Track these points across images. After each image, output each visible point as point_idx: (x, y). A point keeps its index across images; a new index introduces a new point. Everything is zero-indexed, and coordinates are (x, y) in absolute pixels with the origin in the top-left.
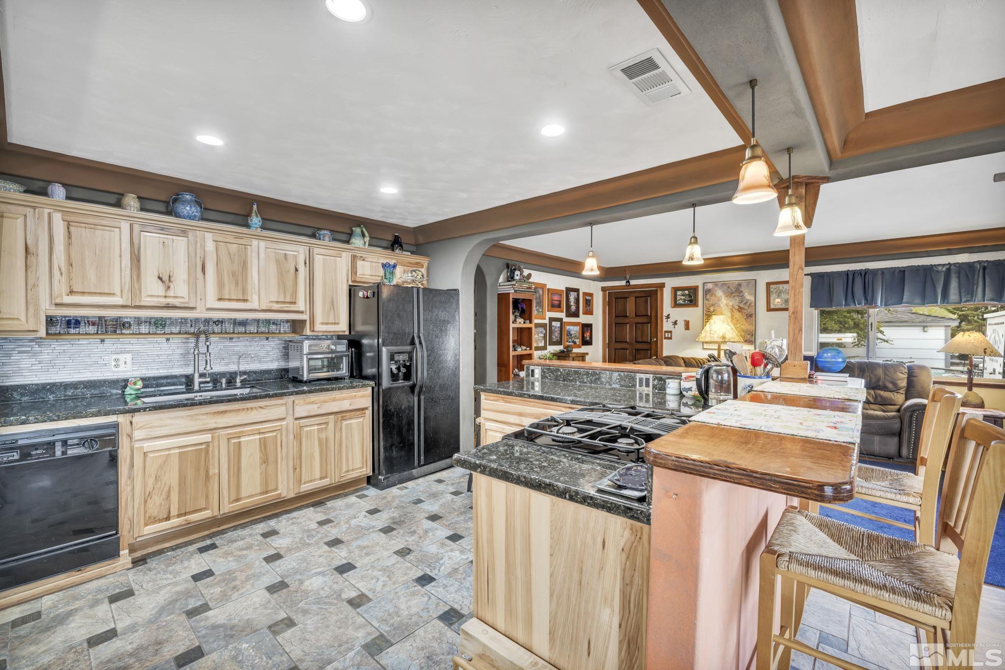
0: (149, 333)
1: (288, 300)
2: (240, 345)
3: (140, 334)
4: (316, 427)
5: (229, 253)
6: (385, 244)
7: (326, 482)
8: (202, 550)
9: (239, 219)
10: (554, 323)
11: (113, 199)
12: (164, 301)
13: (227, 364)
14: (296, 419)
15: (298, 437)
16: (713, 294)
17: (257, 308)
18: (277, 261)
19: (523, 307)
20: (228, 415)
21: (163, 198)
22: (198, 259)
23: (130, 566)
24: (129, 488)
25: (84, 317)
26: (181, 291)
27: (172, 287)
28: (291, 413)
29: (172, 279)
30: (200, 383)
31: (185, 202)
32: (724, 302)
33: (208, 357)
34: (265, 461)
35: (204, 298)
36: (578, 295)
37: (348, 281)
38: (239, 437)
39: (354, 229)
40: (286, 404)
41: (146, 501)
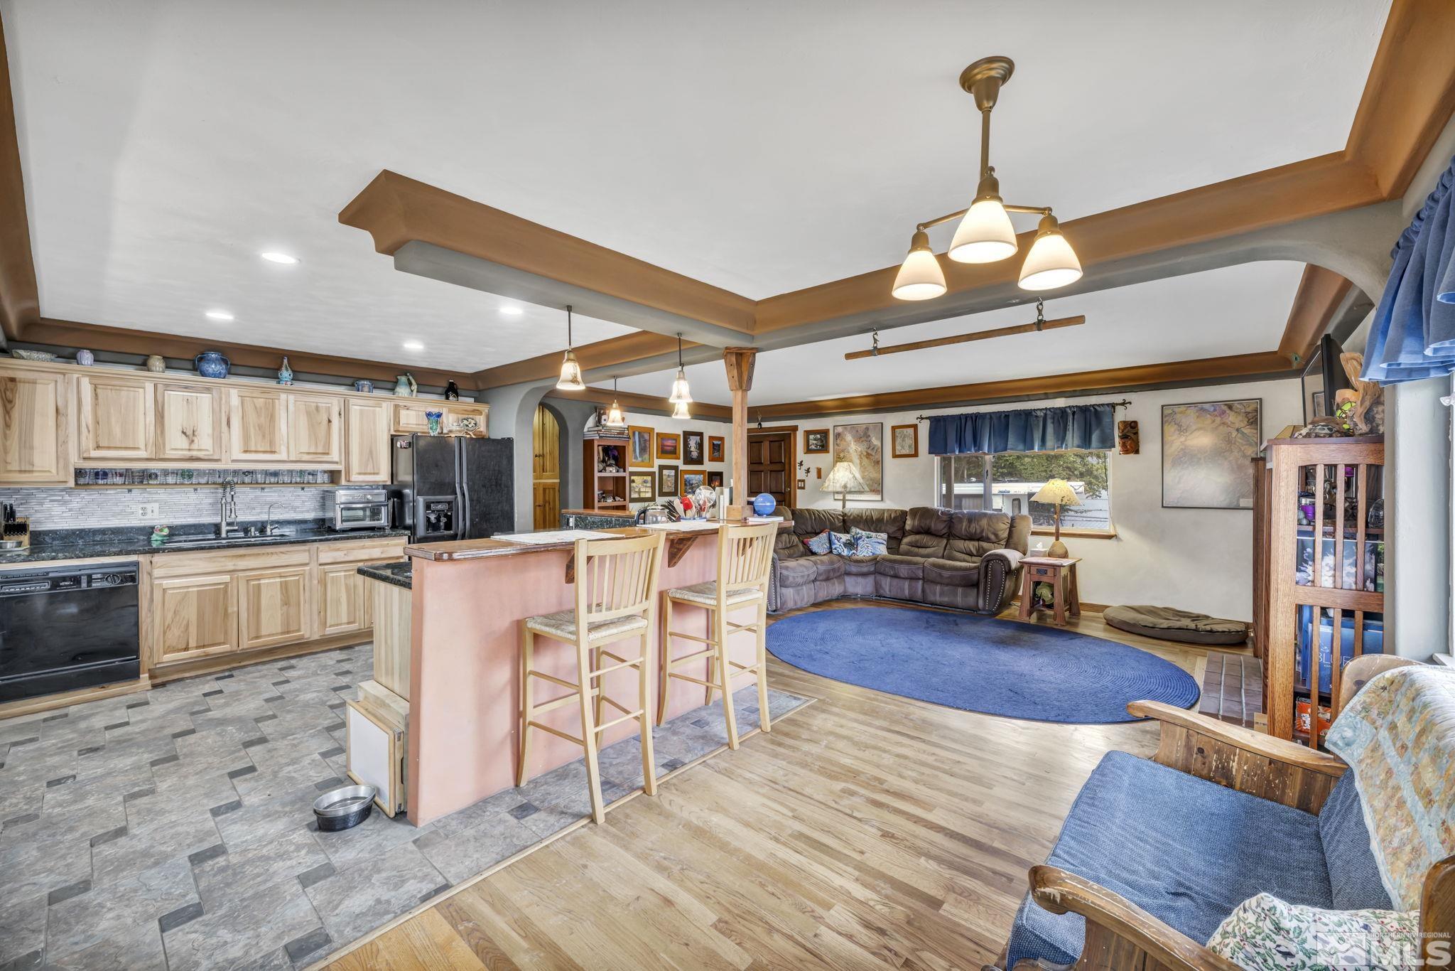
0: (176, 484)
1: (320, 450)
2: (271, 495)
3: (167, 484)
4: (343, 574)
5: (256, 407)
6: (440, 390)
7: (354, 627)
8: (218, 679)
9: (270, 373)
10: (665, 472)
11: (140, 360)
12: (188, 454)
13: (259, 514)
14: (320, 565)
15: (323, 582)
16: (843, 439)
17: (286, 459)
18: (308, 414)
19: (615, 455)
20: (247, 558)
21: (190, 356)
22: (223, 413)
23: (150, 688)
24: (149, 620)
25: (111, 469)
26: (205, 443)
27: (196, 441)
28: (315, 559)
29: (196, 433)
30: (228, 531)
31: (210, 361)
32: (854, 447)
33: (233, 506)
34: (286, 603)
35: (228, 450)
36: (702, 440)
37: (390, 430)
38: (259, 579)
39: (399, 377)
40: (309, 551)
41: (165, 633)
